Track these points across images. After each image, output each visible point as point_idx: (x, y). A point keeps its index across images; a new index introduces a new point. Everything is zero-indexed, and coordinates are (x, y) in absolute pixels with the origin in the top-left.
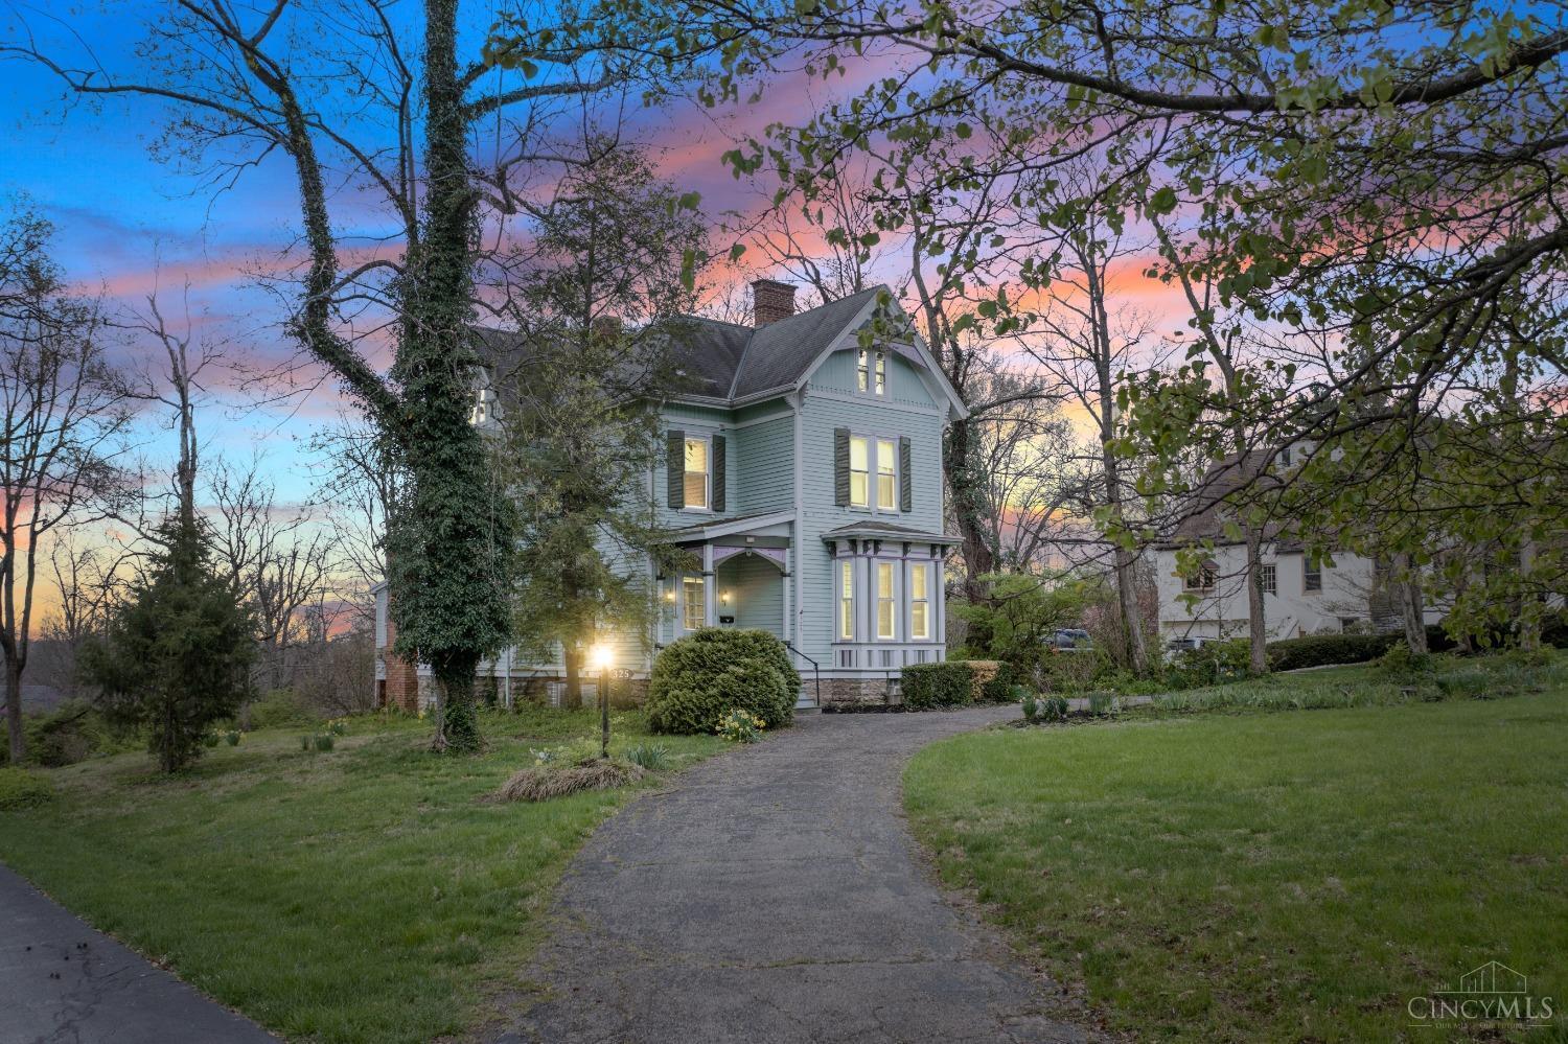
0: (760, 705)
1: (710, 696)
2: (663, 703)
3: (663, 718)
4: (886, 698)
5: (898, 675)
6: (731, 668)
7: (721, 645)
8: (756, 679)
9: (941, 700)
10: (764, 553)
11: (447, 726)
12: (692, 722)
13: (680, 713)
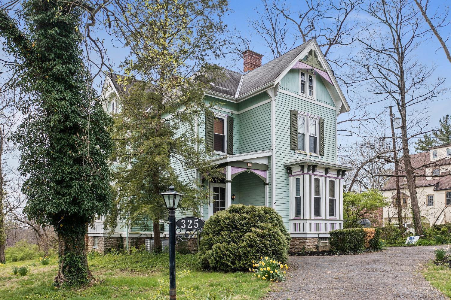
0: (273, 253)
1: (240, 247)
2: (210, 251)
3: (210, 262)
4: (317, 247)
5: (328, 236)
6: (253, 229)
7: (245, 215)
8: (270, 236)
9: (352, 249)
10: (256, 172)
11: (64, 268)
12: (229, 264)
13: (221, 258)
